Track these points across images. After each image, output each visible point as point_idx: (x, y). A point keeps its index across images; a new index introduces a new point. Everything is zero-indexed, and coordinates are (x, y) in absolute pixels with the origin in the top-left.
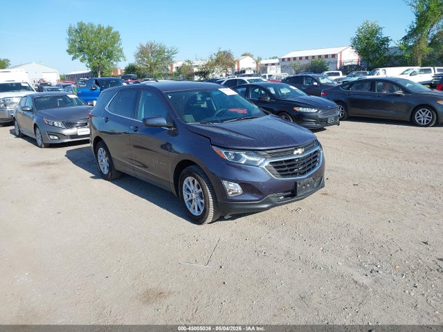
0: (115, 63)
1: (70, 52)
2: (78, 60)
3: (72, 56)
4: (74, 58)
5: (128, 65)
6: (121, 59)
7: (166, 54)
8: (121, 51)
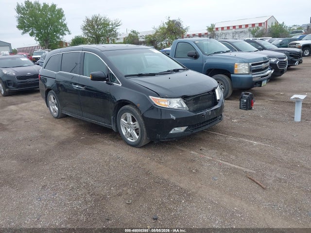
0: (61, 37)
1: (20, 27)
2: (28, 34)
3: (22, 31)
4: (23, 33)
5: (74, 38)
6: (66, 32)
7: (110, 26)
8: (65, 26)
